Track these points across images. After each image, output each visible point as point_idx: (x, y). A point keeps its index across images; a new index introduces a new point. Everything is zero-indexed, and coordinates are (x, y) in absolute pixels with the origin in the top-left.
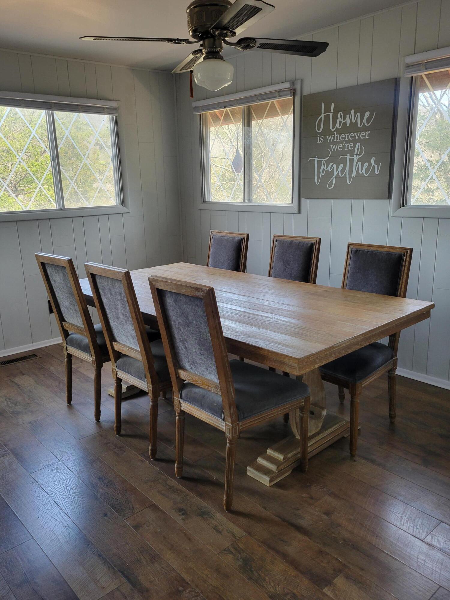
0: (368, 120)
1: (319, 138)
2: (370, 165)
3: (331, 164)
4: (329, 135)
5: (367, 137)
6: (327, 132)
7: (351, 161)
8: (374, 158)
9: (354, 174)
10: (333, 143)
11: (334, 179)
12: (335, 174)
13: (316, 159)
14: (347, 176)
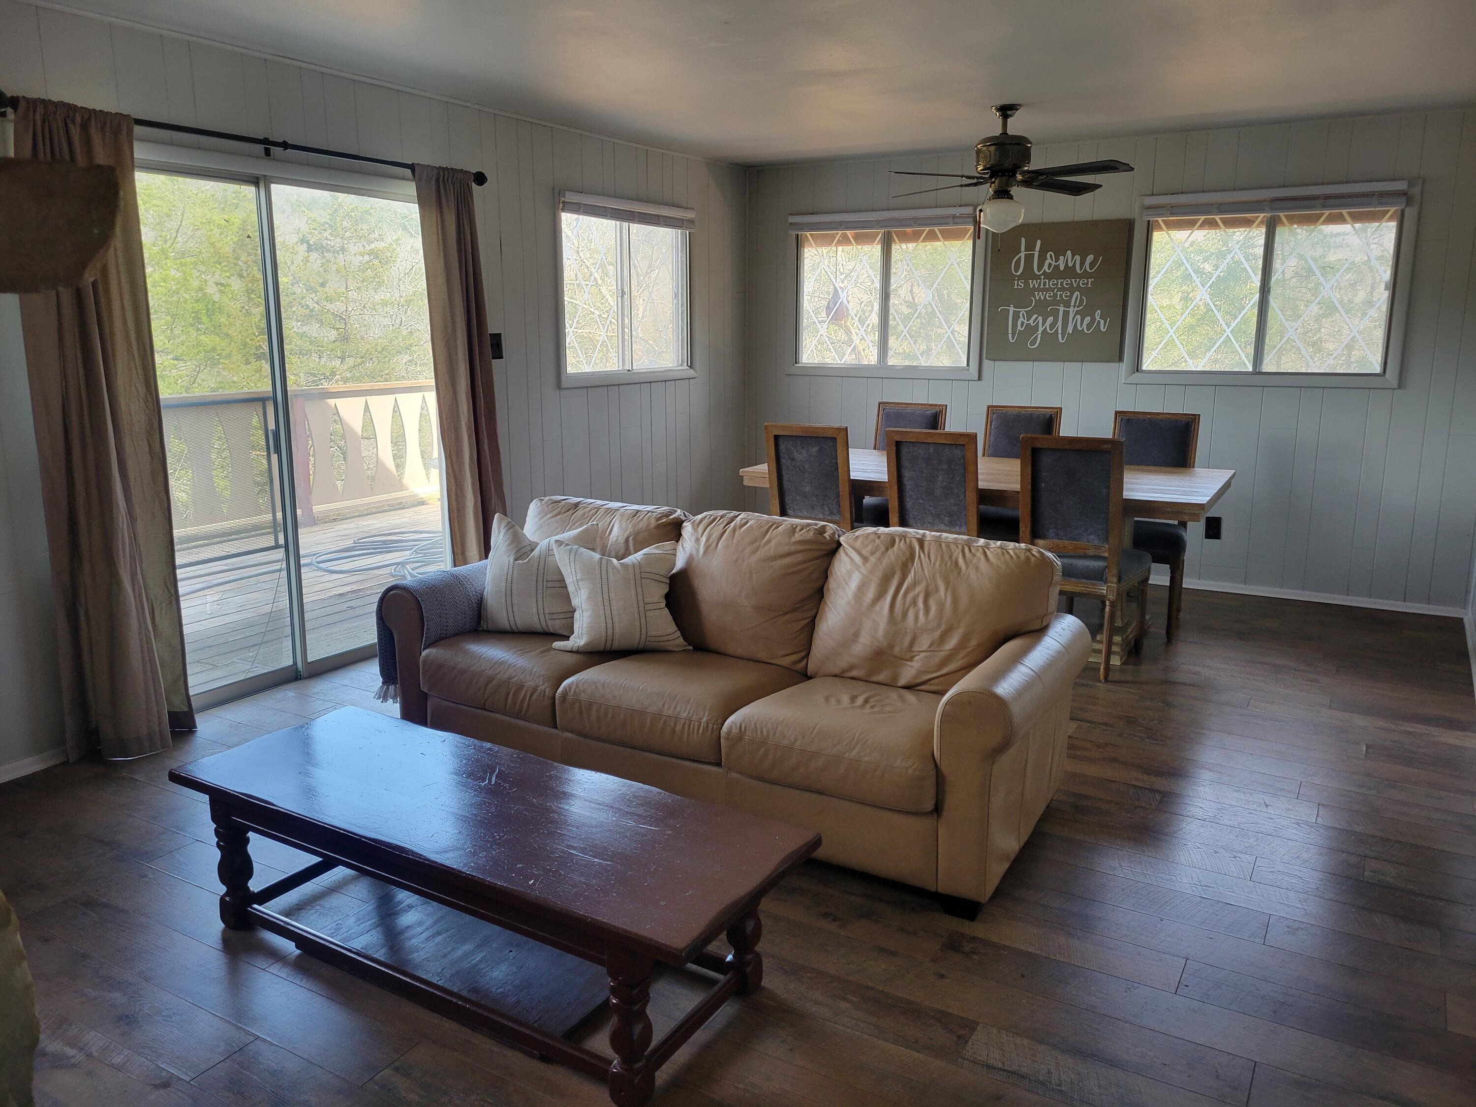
0: (1092, 265)
1: (1016, 282)
2: (1093, 319)
3: (1036, 316)
4: (1033, 280)
5: (1089, 286)
6: (1028, 274)
7: (1066, 314)
8: (1099, 311)
9: (1070, 330)
10: (1039, 290)
11: (1039, 336)
12: (1041, 329)
13: (1012, 309)
14: (1060, 331)
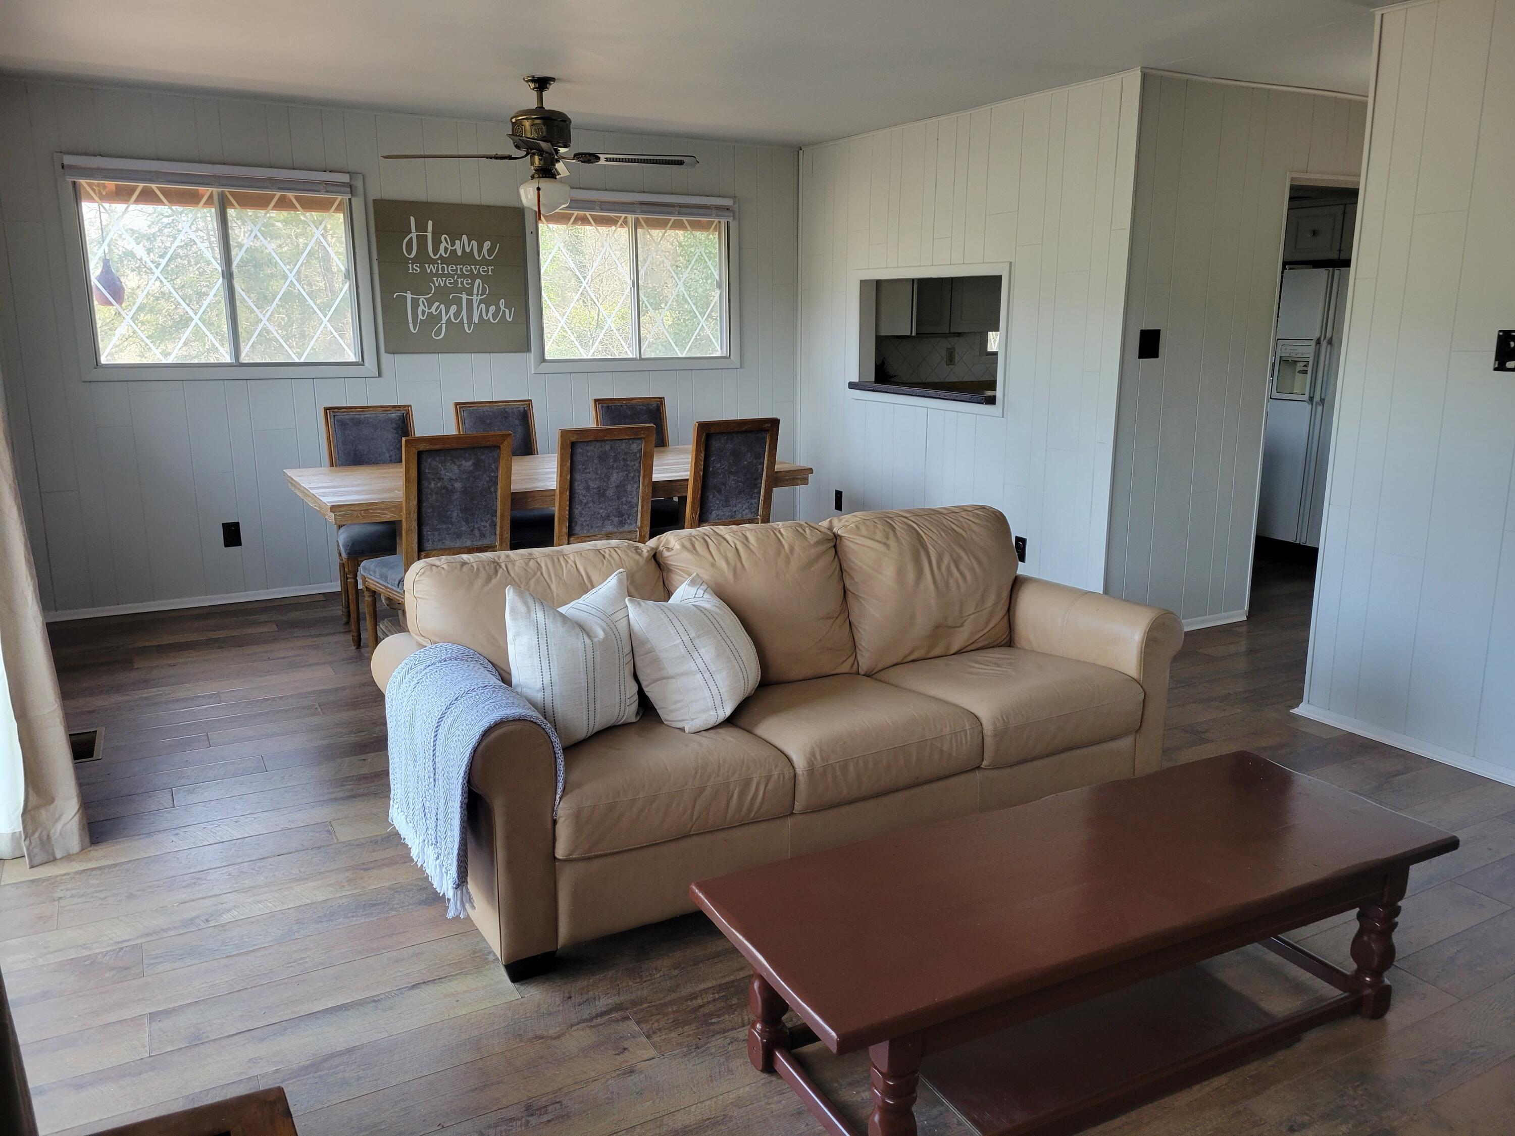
0: (490, 251)
1: (410, 265)
2: (498, 309)
3: (437, 304)
4: (429, 264)
5: (490, 273)
6: (423, 258)
7: (470, 302)
8: (503, 300)
9: (476, 319)
10: (437, 275)
11: (444, 326)
12: (444, 319)
13: (409, 296)
14: (465, 321)
